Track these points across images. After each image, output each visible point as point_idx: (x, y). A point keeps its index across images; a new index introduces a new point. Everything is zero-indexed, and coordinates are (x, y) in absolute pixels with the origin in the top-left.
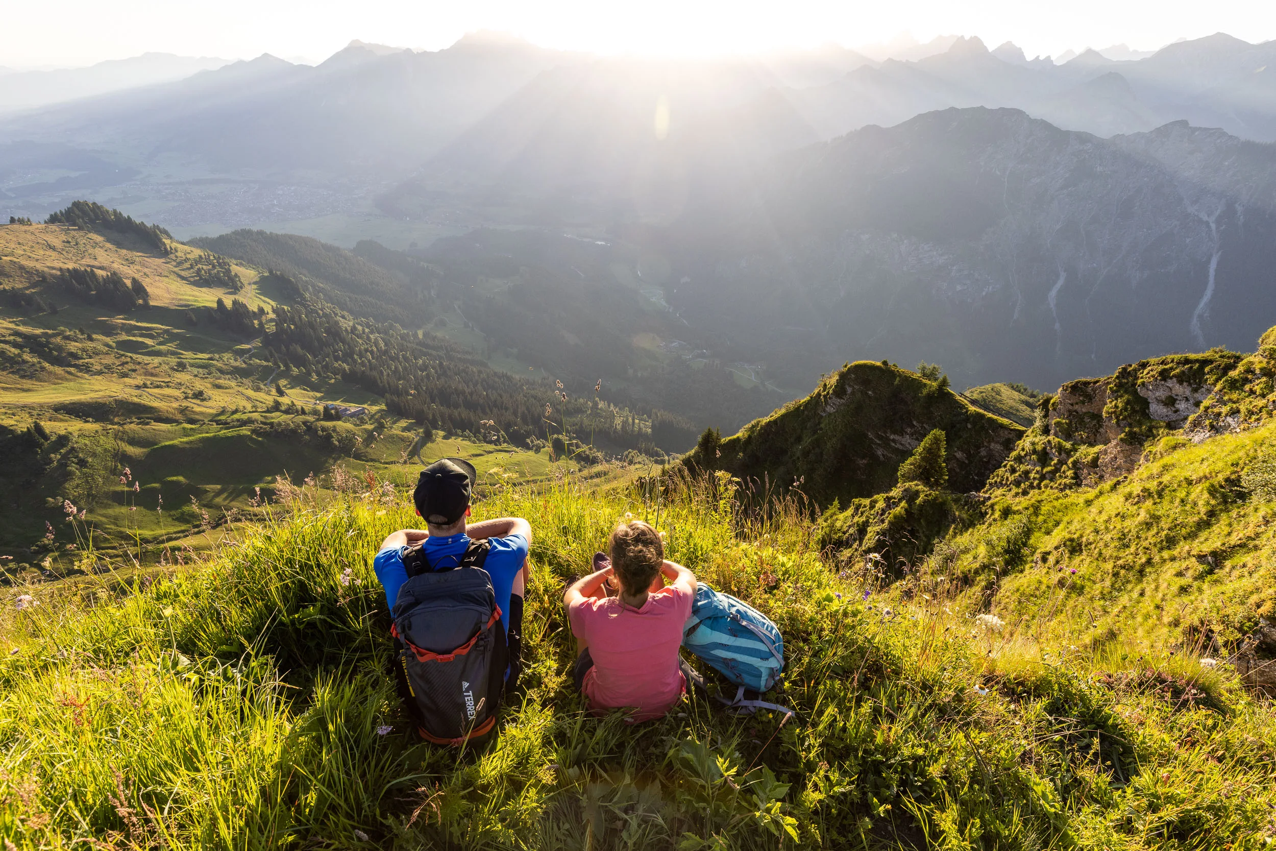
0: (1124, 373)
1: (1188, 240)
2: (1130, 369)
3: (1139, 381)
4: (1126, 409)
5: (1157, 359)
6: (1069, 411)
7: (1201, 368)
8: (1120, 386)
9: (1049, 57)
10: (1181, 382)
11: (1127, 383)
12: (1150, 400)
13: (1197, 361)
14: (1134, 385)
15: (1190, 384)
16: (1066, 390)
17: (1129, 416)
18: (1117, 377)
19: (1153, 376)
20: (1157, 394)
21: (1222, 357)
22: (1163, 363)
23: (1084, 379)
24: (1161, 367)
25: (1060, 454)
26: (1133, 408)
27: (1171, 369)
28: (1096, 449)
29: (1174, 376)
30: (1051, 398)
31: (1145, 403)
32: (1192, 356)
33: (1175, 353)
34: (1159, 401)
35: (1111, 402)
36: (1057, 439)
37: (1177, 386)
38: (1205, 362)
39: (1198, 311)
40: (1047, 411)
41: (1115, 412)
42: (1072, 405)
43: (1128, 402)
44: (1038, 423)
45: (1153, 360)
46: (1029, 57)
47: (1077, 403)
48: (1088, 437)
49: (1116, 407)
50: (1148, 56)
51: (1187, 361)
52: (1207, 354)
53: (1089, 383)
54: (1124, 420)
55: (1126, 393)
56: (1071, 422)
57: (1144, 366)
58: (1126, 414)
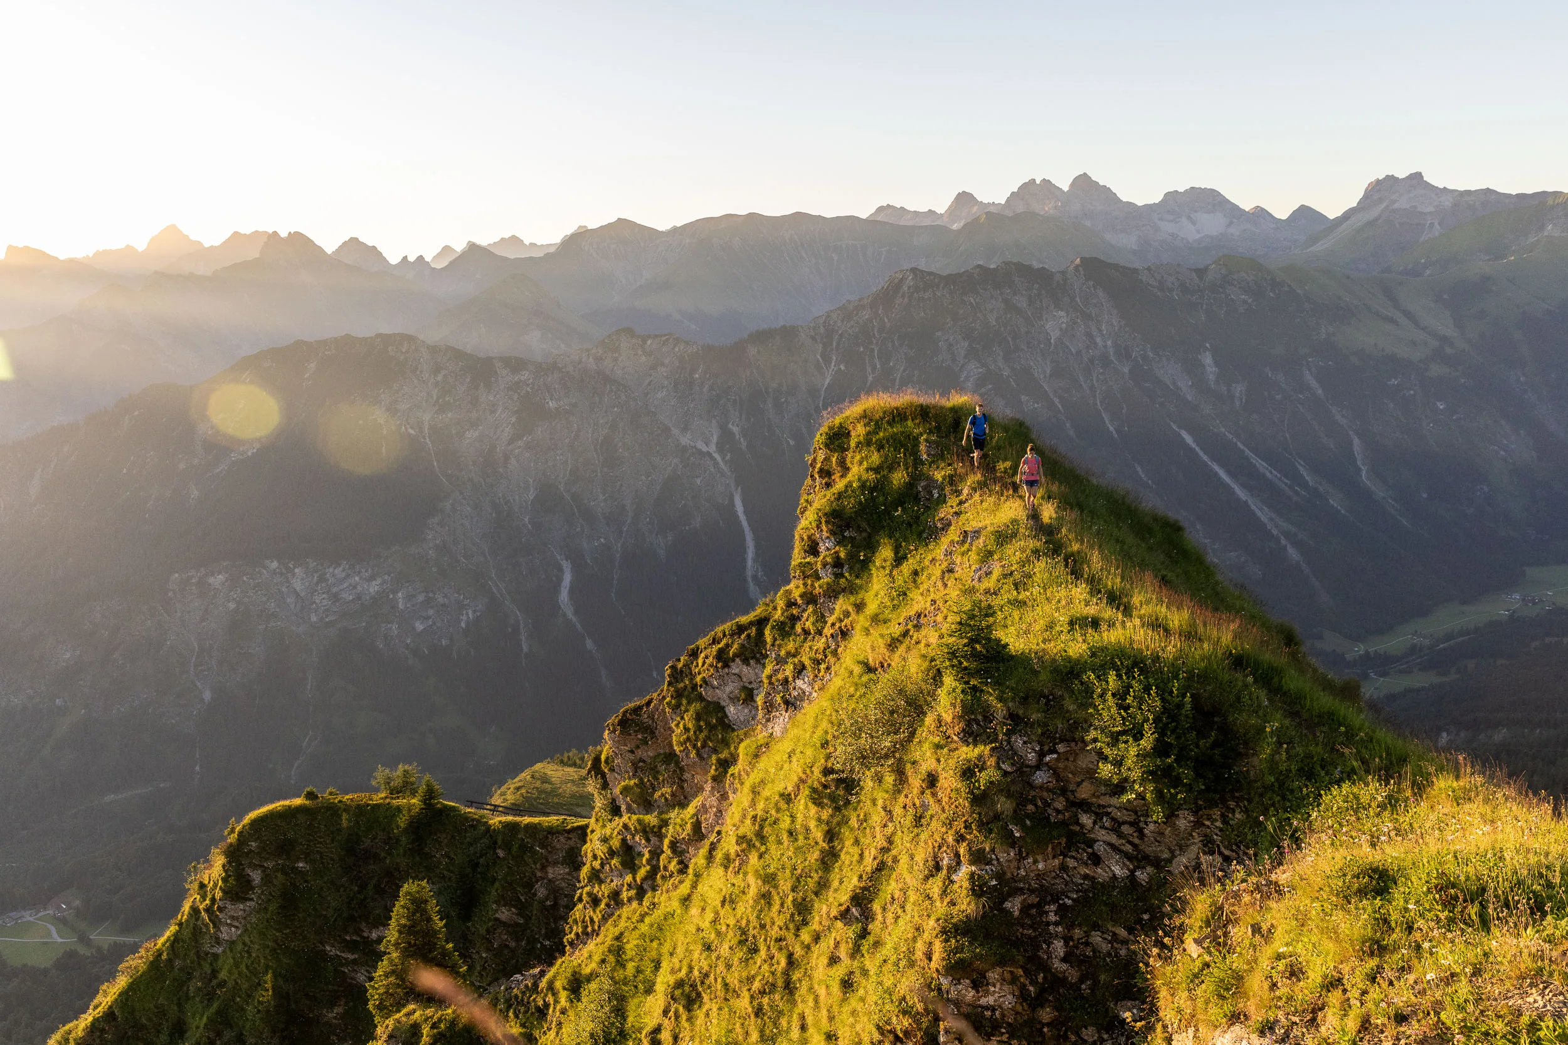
0: (677, 675)
1: (698, 480)
2: (680, 665)
3: (698, 679)
4: (700, 729)
5: (705, 639)
6: (635, 766)
7: (762, 631)
8: (679, 694)
10: (746, 662)
11: (686, 687)
12: (723, 703)
13: (752, 624)
14: (694, 687)
15: (755, 659)
16: (614, 731)
17: (708, 737)
18: (671, 683)
19: (711, 665)
20: (728, 689)
22: (716, 641)
23: (632, 705)
24: (715, 649)
25: (648, 840)
26: (707, 724)
27: (727, 645)
28: (691, 810)
29: (735, 655)
30: (601, 752)
31: (719, 709)
32: (744, 619)
33: (723, 622)
34: (734, 700)
35: (677, 725)
36: (634, 817)
37: (745, 669)
38: (761, 620)
40: (604, 776)
41: (688, 739)
42: (632, 752)
43: (698, 717)
44: (599, 803)
45: (702, 642)
47: (638, 747)
48: (673, 795)
49: (687, 729)
51: (741, 629)
52: (759, 611)
53: (640, 708)
54: (703, 746)
55: (689, 703)
56: (641, 780)
57: (694, 654)
58: (702, 736)
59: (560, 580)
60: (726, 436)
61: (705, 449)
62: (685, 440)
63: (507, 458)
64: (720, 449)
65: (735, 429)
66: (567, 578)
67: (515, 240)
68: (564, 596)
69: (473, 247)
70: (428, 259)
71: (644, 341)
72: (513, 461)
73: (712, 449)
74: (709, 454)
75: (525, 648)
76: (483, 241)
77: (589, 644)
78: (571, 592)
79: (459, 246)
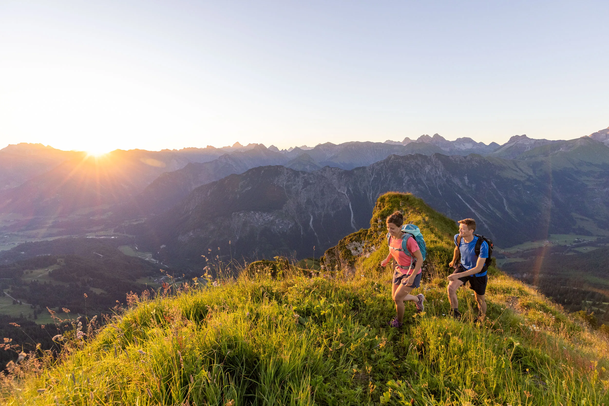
0: (341, 243)
1: (342, 200)
2: (342, 241)
3: (346, 244)
4: (345, 255)
6: (330, 261)
7: (360, 236)
8: (341, 247)
9: (286, 150)
10: (356, 241)
11: (343, 245)
12: (351, 250)
13: (358, 234)
14: (345, 246)
15: (359, 242)
16: (327, 253)
17: (347, 256)
18: (340, 245)
19: (349, 242)
20: (352, 247)
21: (363, 231)
22: (350, 237)
23: (330, 248)
24: (350, 238)
26: (347, 254)
27: (352, 238)
29: (354, 240)
30: (323, 257)
32: (356, 233)
33: (352, 233)
34: (353, 249)
35: (340, 253)
37: (356, 243)
38: (360, 234)
39: (352, 221)
41: (343, 256)
43: (345, 252)
45: (347, 237)
46: (280, 150)
47: (331, 257)
49: (343, 254)
50: (313, 148)
51: (355, 235)
52: (359, 231)
53: (332, 249)
54: (346, 258)
55: (343, 249)
56: (332, 264)
57: (345, 239)
58: (346, 256)
59: (310, 220)
60: (348, 190)
61: (343, 193)
62: (339, 191)
63: (301, 193)
64: (347, 193)
65: (351, 189)
66: (312, 220)
67: (305, 146)
68: (311, 223)
69: (297, 148)
70: (287, 150)
71: (332, 169)
72: (302, 193)
73: (345, 193)
74: (344, 194)
75: (302, 234)
76: (299, 146)
77: (316, 234)
78: (312, 222)
79: (294, 147)
